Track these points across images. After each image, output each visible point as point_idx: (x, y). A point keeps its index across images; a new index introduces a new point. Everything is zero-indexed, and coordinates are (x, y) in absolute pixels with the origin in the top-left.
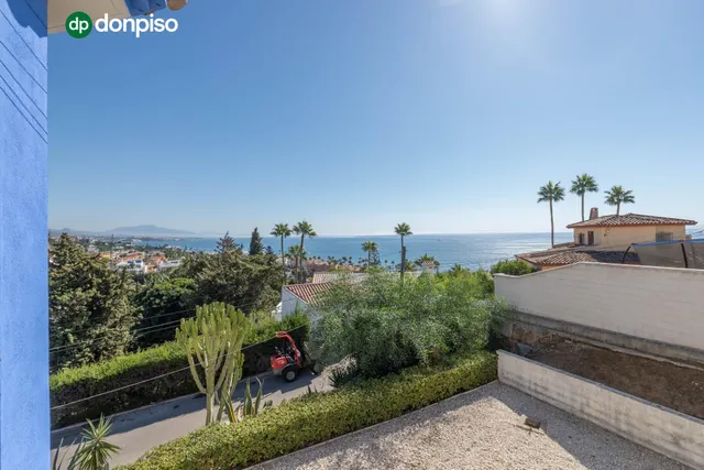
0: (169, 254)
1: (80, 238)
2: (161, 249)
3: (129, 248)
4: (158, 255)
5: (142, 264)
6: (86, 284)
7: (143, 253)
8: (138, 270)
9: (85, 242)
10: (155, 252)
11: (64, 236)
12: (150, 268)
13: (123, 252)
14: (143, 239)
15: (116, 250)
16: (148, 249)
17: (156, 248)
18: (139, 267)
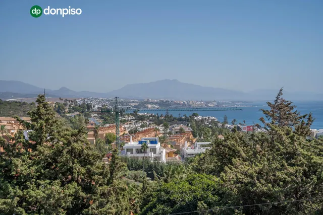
0: (199, 131)
1: (80, 102)
2: (186, 120)
3: (142, 118)
4: (181, 131)
5: (158, 146)
6: (65, 175)
7: (161, 128)
8: (153, 155)
9: (85, 109)
10: (177, 127)
11: (40, 100)
12: (168, 154)
13: (134, 126)
14: (161, 104)
15: (124, 122)
16: (168, 121)
17: (180, 120)
18: (154, 150)
